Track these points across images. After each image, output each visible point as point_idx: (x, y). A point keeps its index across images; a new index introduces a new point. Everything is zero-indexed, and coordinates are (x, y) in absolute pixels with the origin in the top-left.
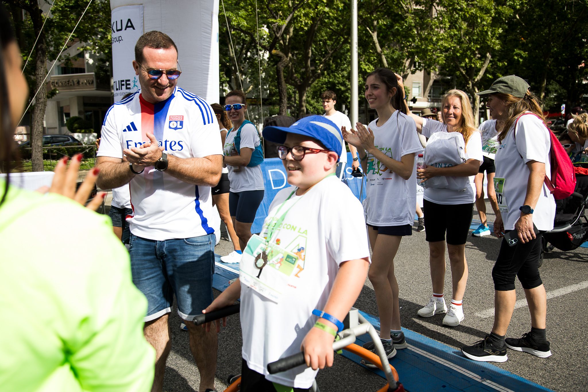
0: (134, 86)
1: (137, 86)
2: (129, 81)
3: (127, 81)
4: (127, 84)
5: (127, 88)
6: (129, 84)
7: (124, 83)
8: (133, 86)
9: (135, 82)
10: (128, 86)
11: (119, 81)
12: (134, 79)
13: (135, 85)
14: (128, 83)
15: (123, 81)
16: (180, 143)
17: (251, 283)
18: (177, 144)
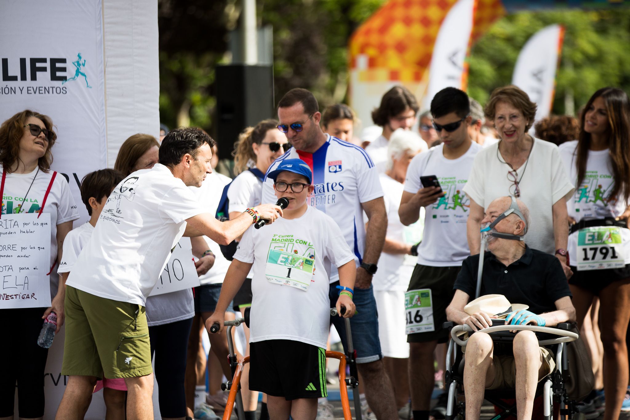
0: (77, 74)
1: (83, 75)
2: (64, 61)
3: (54, 61)
4: (54, 70)
5: (54, 77)
6: (64, 69)
7: (48, 65)
8: (74, 73)
10: (59, 74)
11: (23, 61)
12: (76, 59)
13: (78, 72)
14: (58, 65)
15: (44, 60)
16: (341, 184)
17: (283, 282)
18: (338, 185)
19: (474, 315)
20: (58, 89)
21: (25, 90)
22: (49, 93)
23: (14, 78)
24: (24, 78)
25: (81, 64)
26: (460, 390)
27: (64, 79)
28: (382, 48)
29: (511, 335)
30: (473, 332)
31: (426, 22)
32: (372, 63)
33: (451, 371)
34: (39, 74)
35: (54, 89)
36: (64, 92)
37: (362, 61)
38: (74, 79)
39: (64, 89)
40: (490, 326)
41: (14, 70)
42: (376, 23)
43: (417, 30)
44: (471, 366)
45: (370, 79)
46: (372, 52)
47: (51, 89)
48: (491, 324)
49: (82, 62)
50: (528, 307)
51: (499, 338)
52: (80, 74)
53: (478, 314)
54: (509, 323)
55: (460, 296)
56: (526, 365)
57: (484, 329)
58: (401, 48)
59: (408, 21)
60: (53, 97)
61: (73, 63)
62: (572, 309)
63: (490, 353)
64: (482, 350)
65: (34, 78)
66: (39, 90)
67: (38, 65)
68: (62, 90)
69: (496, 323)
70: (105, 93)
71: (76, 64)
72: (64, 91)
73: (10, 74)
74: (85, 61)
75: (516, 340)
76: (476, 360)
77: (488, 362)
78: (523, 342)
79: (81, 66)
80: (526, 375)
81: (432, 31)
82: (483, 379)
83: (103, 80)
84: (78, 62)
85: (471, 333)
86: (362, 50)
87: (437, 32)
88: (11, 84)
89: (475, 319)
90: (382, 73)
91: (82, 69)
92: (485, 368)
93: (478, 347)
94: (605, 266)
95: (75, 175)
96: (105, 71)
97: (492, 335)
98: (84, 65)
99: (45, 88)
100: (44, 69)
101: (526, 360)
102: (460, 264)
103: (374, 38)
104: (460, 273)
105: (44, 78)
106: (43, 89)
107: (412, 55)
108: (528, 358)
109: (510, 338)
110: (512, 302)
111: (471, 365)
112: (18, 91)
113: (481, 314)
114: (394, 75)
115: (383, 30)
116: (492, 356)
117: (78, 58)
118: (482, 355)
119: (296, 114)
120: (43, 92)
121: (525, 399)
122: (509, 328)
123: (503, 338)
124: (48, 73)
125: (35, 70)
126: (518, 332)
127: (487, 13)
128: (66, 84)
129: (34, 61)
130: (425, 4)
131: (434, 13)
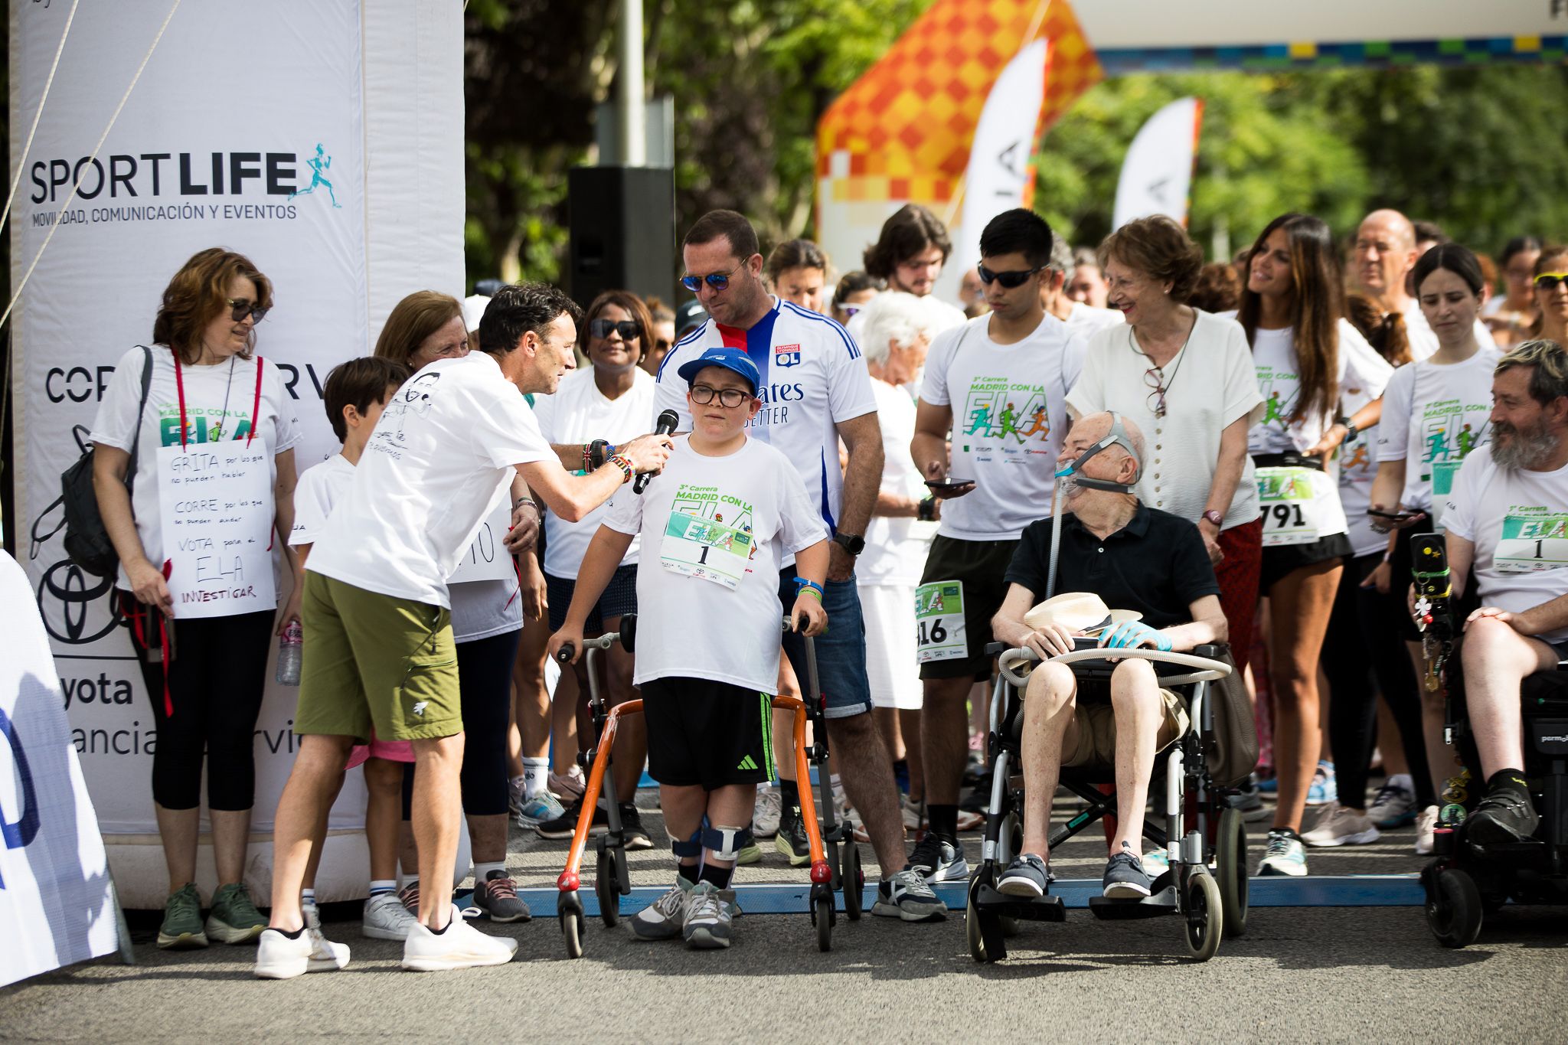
0: (315, 184)
1: (326, 183)
2: (291, 158)
3: (273, 158)
4: (273, 174)
5: (273, 189)
6: (291, 174)
7: (262, 165)
8: (310, 180)
9: (319, 165)
10: (282, 182)
11: (217, 158)
12: (314, 154)
13: (316, 179)
14: (281, 166)
15: (255, 157)
16: (798, 387)
17: (693, 570)
18: (792, 388)
19: (1041, 629)
20: (281, 210)
21: (220, 212)
22: (263, 216)
23: (201, 190)
24: (218, 189)
25: (323, 163)
26: (1015, 767)
27: (291, 190)
28: (877, 139)
29: (1109, 666)
30: (1040, 661)
31: (958, 91)
32: (858, 166)
33: (999, 733)
34: (245, 182)
35: (274, 209)
36: (292, 215)
37: (840, 162)
38: (308, 190)
39: (291, 209)
40: (1070, 651)
41: (201, 174)
42: (867, 92)
43: (942, 106)
44: (1036, 724)
45: (855, 195)
46: (858, 145)
47: (267, 210)
48: (1073, 646)
49: (323, 159)
50: (1140, 616)
51: (1086, 672)
52: (320, 182)
53: (1048, 628)
54: (1106, 646)
55: (1018, 594)
56: (1134, 722)
57: (1059, 655)
58: (911, 138)
59: (925, 90)
60: (271, 223)
61: (309, 162)
62: (1222, 619)
63: (1070, 699)
64: (1056, 695)
65: (236, 189)
66: (247, 212)
67: (245, 165)
68: (287, 212)
69: (1081, 644)
70: (366, 217)
71: (314, 163)
72: (291, 212)
73: (195, 181)
74: (329, 158)
75: (1116, 676)
76: (1045, 712)
77: (1066, 715)
78: (1129, 679)
79: (323, 168)
80: (1134, 740)
81: (969, 106)
82: (1056, 747)
83: (362, 194)
84: (317, 160)
85: (1035, 663)
86: (841, 142)
87: (979, 110)
88: (194, 200)
89: (1044, 638)
90: (876, 185)
91: (324, 174)
92: (1062, 727)
93: (1048, 689)
94: (1284, 541)
95: (309, 367)
96: (366, 177)
97: (1074, 666)
98: (327, 166)
99: (257, 207)
100: (255, 173)
101: (1134, 713)
102: (1017, 536)
103: (863, 120)
104: (1016, 553)
105: (255, 188)
106: (253, 209)
107: (932, 151)
108: (1139, 709)
109: (1106, 673)
110: (1111, 606)
111: (1035, 722)
112: (208, 213)
113: (1054, 628)
114: (898, 189)
115: (880, 104)
116: (1073, 704)
117: (317, 152)
118: (1055, 704)
119: (716, 256)
120: (253, 214)
121: (1133, 783)
122: (1104, 654)
123: (1095, 672)
124: (262, 181)
125: (238, 174)
126: (1121, 660)
127: (1070, 75)
128: (294, 200)
129: (237, 158)
130: (957, 57)
131: (972, 73)
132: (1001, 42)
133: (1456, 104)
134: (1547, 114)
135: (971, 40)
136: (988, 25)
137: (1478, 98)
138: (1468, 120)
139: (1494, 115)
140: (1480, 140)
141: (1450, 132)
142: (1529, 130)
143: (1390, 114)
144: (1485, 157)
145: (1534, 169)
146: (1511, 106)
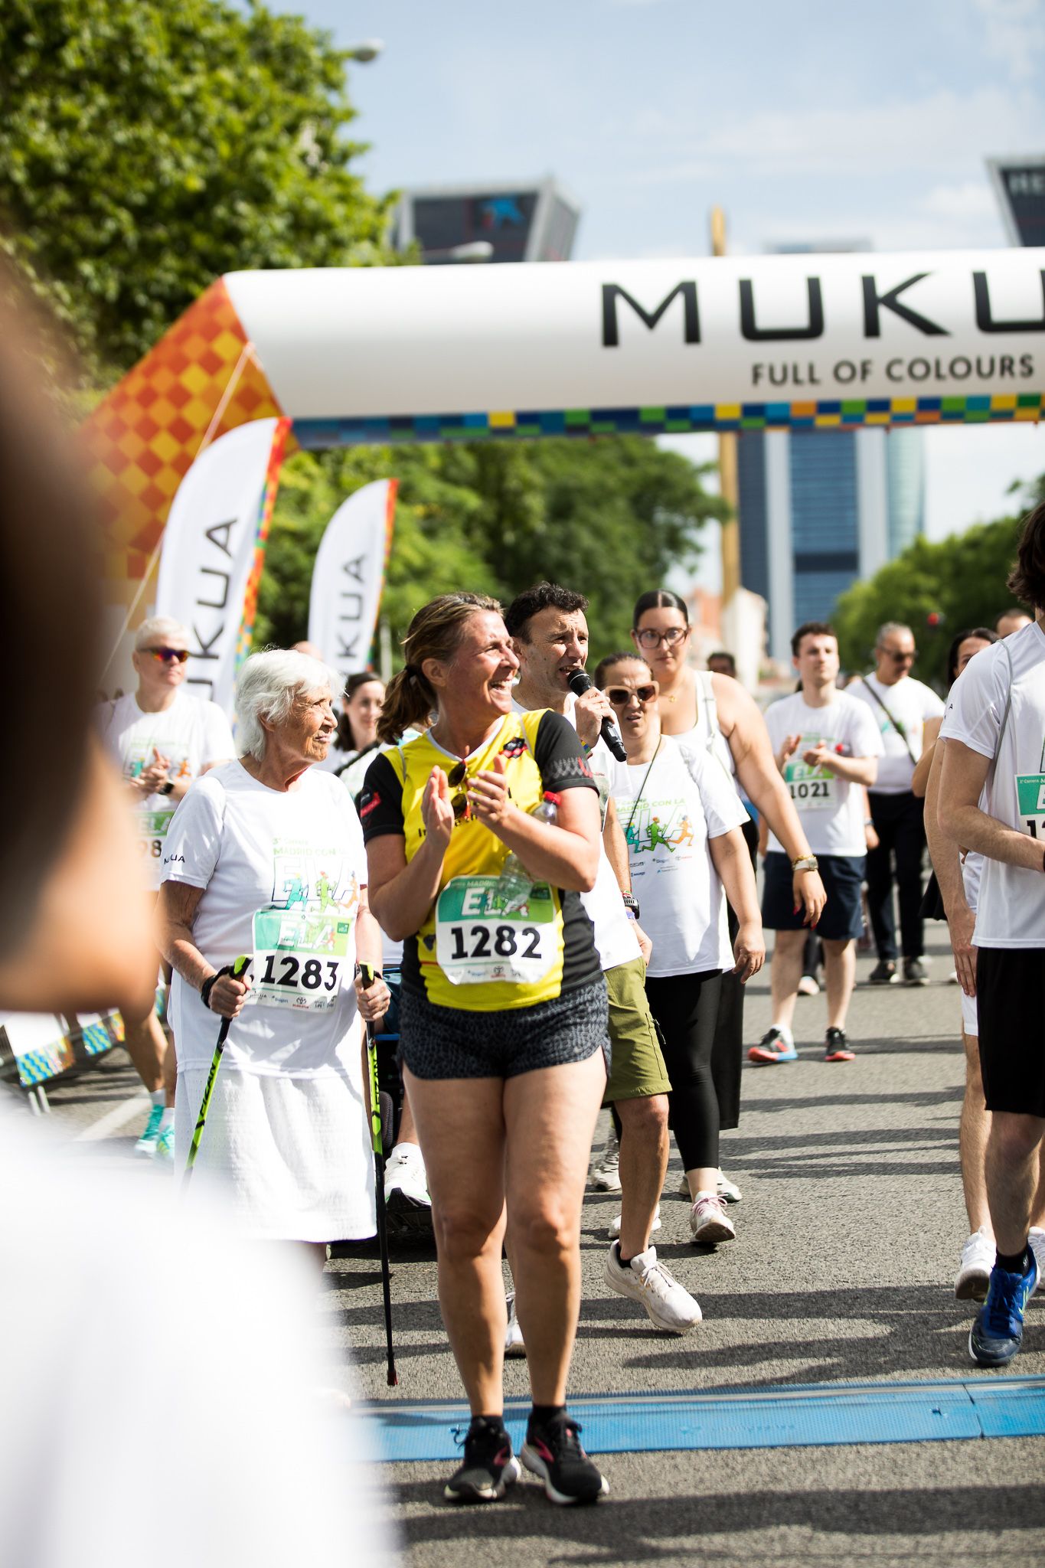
31: (151, 464)
43: (134, 479)
81: (163, 481)
130: (148, 430)
131: (165, 446)
132: (194, 413)
133: (558, 530)
134: (625, 539)
135: (162, 412)
136: (180, 397)
137: (574, 526)
138: (568, 543)
139: (586, 539)
140: (575, 557)
141: (554, 552)
142: (612, 549)
143: (509, 537)
144: (581, 572)
145: (617, 579)
146: (598, 533)
